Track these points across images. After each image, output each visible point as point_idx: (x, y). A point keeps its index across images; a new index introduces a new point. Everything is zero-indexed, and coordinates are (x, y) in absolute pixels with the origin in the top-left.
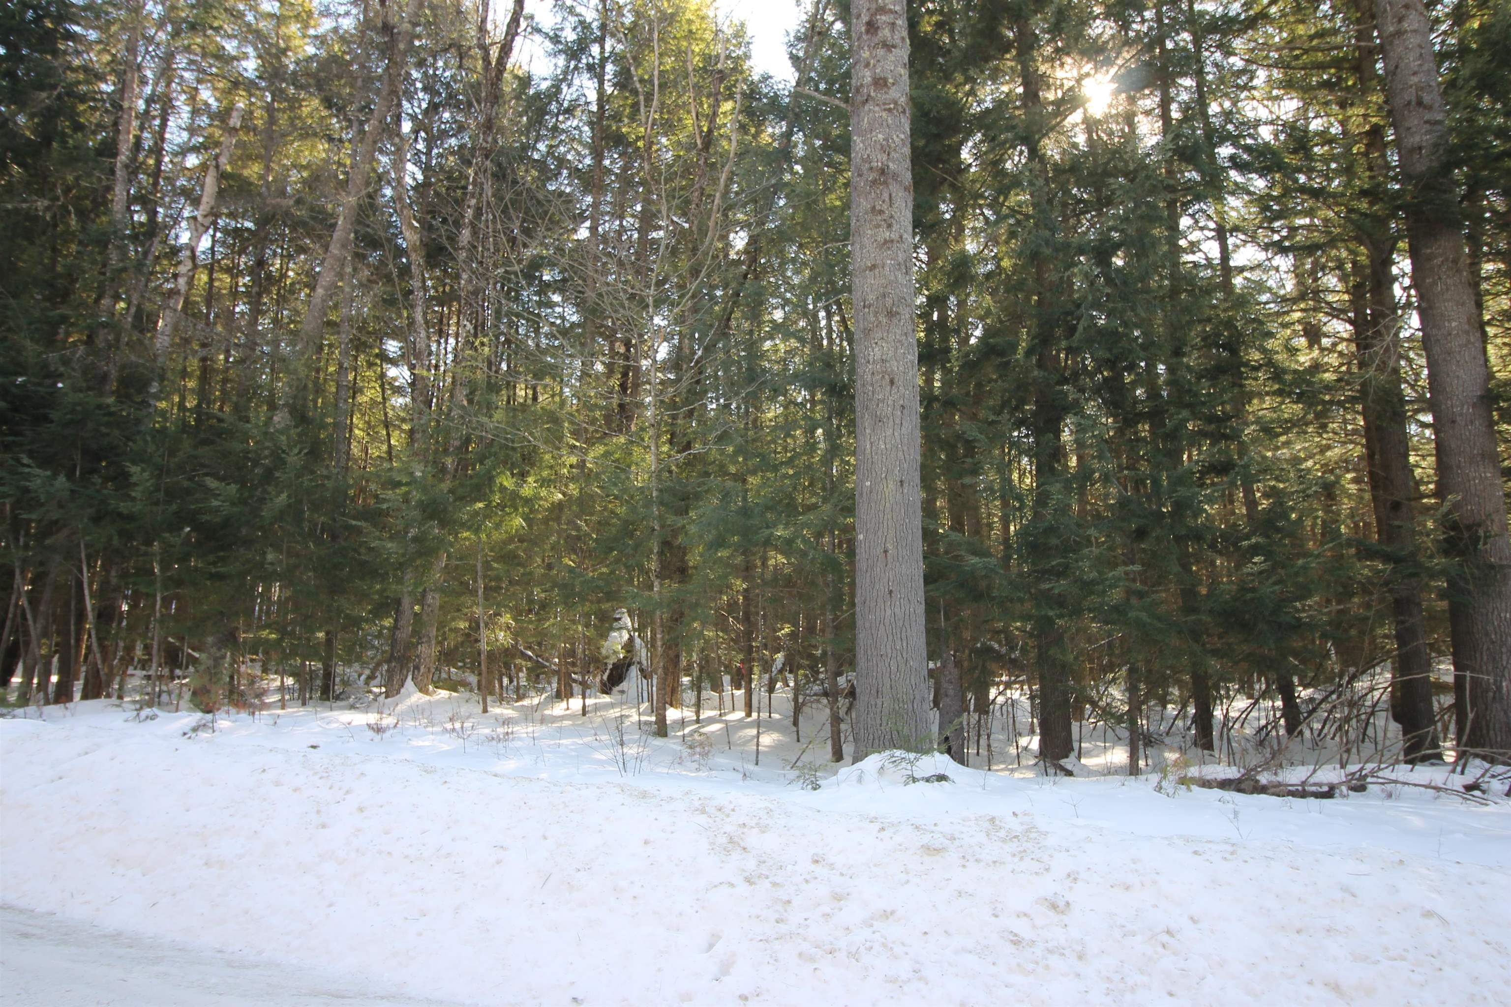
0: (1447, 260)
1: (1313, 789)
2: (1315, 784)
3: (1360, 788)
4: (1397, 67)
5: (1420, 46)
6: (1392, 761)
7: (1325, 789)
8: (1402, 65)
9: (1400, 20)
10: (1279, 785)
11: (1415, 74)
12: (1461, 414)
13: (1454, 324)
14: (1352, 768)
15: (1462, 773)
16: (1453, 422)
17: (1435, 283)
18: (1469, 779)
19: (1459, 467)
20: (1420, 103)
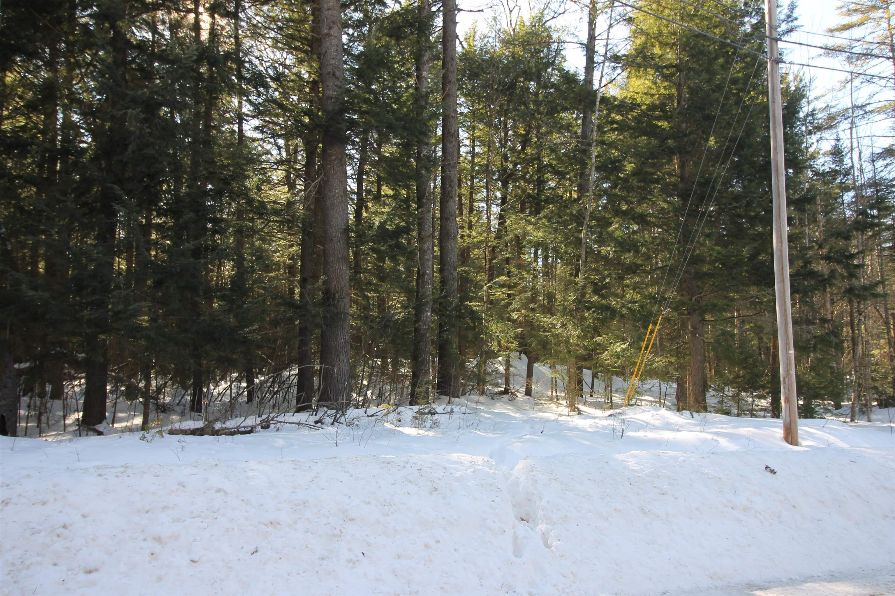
0: (337, 158)
1: (243, 429)
2: (244, 427)
3: (265, 426)
4: (326, 52)
5: (337, 45)
6: (284, 411)
7: (250, 429)
8: (328, 52)
9: (330, 28)
10: (226, 428)
11: (333, 59)
12: (335, 237)
13: (337, 191)
14: (264, 417)
15: (316, 415)
16: (332, 240)
17: (331, 169)
18: (317, 418)
19: (332, 263)
20: (334, 75)
